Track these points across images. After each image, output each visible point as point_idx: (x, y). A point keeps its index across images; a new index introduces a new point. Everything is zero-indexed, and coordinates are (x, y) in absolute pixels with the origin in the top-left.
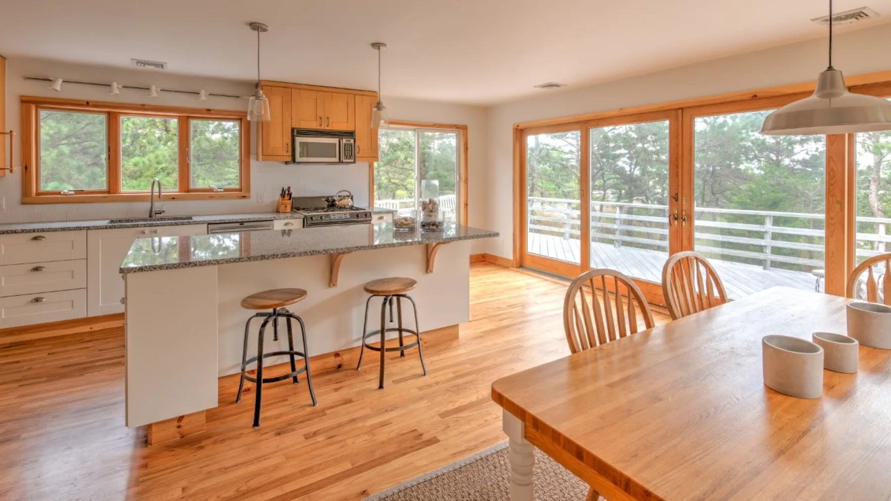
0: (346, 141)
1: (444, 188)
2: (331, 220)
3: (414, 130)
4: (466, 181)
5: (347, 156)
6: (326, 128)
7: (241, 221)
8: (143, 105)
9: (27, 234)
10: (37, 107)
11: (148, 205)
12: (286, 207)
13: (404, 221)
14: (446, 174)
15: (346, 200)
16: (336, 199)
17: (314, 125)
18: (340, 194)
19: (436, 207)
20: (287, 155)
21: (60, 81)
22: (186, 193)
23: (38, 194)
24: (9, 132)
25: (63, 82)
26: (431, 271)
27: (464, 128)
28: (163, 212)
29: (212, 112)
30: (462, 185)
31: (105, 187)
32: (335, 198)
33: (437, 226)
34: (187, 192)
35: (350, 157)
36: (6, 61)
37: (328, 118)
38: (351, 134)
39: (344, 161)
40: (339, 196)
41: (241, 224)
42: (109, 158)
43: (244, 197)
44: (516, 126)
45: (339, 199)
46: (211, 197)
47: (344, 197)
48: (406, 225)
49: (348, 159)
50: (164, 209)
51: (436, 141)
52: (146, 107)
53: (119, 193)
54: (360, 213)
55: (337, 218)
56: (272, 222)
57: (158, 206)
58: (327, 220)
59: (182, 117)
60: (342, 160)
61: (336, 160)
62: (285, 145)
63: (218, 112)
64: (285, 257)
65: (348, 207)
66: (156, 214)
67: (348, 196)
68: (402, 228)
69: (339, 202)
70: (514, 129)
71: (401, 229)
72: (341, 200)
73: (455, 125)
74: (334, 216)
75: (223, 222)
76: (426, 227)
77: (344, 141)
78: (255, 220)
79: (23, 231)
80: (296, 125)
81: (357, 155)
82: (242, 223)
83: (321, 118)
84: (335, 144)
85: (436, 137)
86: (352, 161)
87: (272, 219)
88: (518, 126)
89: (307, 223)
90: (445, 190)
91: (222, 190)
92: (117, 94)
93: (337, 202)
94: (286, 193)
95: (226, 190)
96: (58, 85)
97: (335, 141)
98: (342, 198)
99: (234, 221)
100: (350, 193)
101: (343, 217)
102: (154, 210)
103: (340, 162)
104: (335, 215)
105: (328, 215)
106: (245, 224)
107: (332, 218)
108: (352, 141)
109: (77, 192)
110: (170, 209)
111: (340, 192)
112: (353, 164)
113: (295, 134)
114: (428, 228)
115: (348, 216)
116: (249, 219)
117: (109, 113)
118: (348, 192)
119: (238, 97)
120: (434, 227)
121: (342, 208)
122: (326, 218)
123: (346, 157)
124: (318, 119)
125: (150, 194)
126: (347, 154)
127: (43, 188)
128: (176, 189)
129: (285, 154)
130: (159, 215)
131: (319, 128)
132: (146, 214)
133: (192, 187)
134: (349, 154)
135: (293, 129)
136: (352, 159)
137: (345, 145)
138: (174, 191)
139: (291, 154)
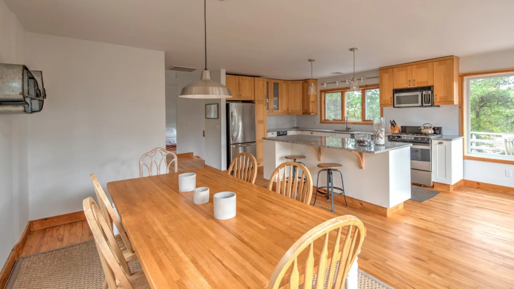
5: (426, 102)
6: (413, 86)
8: (346, 88)
10: (325, 93)
11: (345, 125)
12: (394, 131)
17: (406, 86)
18: (424, 126)
21: (326, 84)
22: (364, 122)
23: (325, 120)
29: (368, 86)
31: (340, 119)
32: (421, 128)
35: (428, 102)
36: (318, 81)
37: (414, 80)
38: (429, 88)
39: (425, 105)
40: (424, 127)
42: (342, 108)
49: (427, 103)
50: (351, 127)
52: (347, 88)
53: (344, 121)
54: (421, 137)
55: (405, 139)
58: (399, 139)
59: (362, 89)
60: (423, 104)
61: (420, 104)
62: (390, 99)
63: (370, 86)
77: (424, 93)
80: (396, 88)
81: (434, 102)
83: (410, 81)
84: (419, 95)
86: (430, 105)
97: (419, 93)
103: (422, 106)
104: (405, 137)
105: (400, 136)
107: (402, 138)
108: (430, 92)
109: (333, 120)
110: (353, 127)
112: (431, 107)
113: (394, 92)
117: (342, 92)
118: (431, 125)
124: (408, 81)
126: (426, 101)
127: (326, 119)
128: (361, 120)
129: (390, 103)
130: (349, 130)
131: (409, 87)
132: (345, 129)
133: (366, 119)
134: (428, 101)
135: (393, 90)
136: (430, 103)
137: (425, 95)
138: (360, 120)
139: (393, 103)
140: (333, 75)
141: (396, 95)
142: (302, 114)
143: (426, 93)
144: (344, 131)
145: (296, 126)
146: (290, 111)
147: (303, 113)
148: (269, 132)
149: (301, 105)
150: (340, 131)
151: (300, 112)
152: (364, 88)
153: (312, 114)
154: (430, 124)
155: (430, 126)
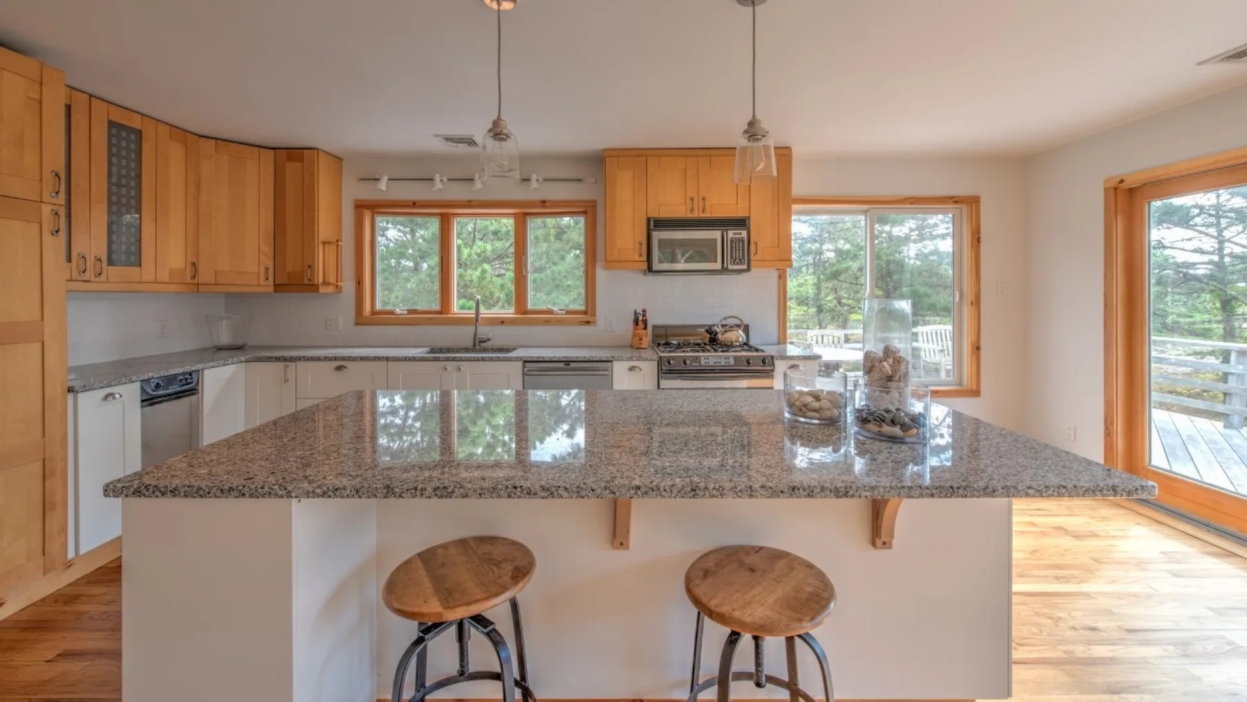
0: (734, 234)
1: (926, 313)
2: (701, 366)
3: (865, 212)
4: (977, 302)
5: (735, 260)
6: (702, 215)
7: (565, 359)
8: (470, 201)
9: (330, 363)
10: (373, 214)
11: (471, 329)
12: (640, 339)
13: (810, 399)
14: (929, 291)
15: (735, 332)
16: (718, 330)
17: (681, 212)
18: (724, 322)
19: (903, 367)
20: (641, 259)
21: (385, 179)
22: (523, 316)
24: (335, 241)
25: (389, 180)
26: (887, 545)
27: (972, 202)
28: (489, 340)
29: (547, 204)
30: (967, 311)
31: (436, 306)
32: (716, 328)
33: (905, 427)
34: (524, 314)
35: (740, 260)
36: (344, 163)
37: (703, 199)
38: (741, 223)
39: (730, 267)
40: (724, 326)
41: (565, 365)
42: (442, 271)
43: (588, 322)
44: (1113, 184)
45: (723, 330)
46: (547, 322)
47: (731, 327)
48: (815, 411)
49: (738, 263)
50: (490, 336)
51: (912, 245)
52: (473, 203)
53: (452, 314)
54: (753, 357)
55: (711, 363)
56: (610, 364)
57: (483, 331)
58: (695, 366)
59: (519, 213)
60: (725, 266)
61: (718, 266)
62: (637, 246)
63: (556, 204)
64: (441, 497)
65: (738, 344)
66: (480, 342)
67: (739, 326)
68: (804, 417)
69: (723, 335)
70: (1106, 190)
71: (802, 420)
72: (726, 331)
73: (951, 198)
74: (707, 361)
75: (541, 360)
76: (871, 426)
77: (731, 234)
78: (586, 360)
79: (327, 359)
80: (654, 214)
81: (752, 258)
82: (567, 362)
83: (692, 200)
84: (715, 240)
85: (912, 238)
86: (745, 267)
87: (610, 359)
88: (1122, 181)
89: (662, 370)
90: (926, 315)
91: (564, 312)
92: (440, 189)
93: (720, 336)
94: (640, 320)
95: (568, 312)
96: (383, 185)
97: (716, 234)
98: (727, 328)
99: (556, 359)
100: (741, 321)
101: (723, 362)
102: (478, 337)
103: (724, 270)
104: (711, 358)
105: (697, 358)
106: (572, 365)
107: (703, 363)
108: (744, 234)
109: (411, 312)
110: (499, 336)
111: (726, 318)
112: (747, 273)
113: (652, 227)
114: (877, 429)
115: (732, 362)
116: (578, 357)
117: (442, 215)
118: (739, 319)
119: (580, 180)
120: (897, 431)
121: (728, 346)
122: (692, 362)
123: (734, 262)
124: (689, 201)
125: (474, 316)
126: (736, 256)
127: (378, 306)
128: (512, 310)
129: (637, 258)
130: (483, 345)
131: (690, 215)
132: (469, 342)
133: (530, 307)
134: (739, 256)
135: (649, 220)
136: (744, 264)
137: (732, 241)
138: (509, 312)
139: (644, 258)
140: (440, 146)
141: (658, 235)
142: (271, 289)
143: (735, 236)
144: (467, 350)
145: (225, 338)
146: (205, 276)
147: (278, 287)
148: (87, 388)
149: (268, 250)
150: (449, 350)
151: (262, 281)
152: (524, 212)
153: (322, 290)
154: (737, 318)
155: (739, 323)
